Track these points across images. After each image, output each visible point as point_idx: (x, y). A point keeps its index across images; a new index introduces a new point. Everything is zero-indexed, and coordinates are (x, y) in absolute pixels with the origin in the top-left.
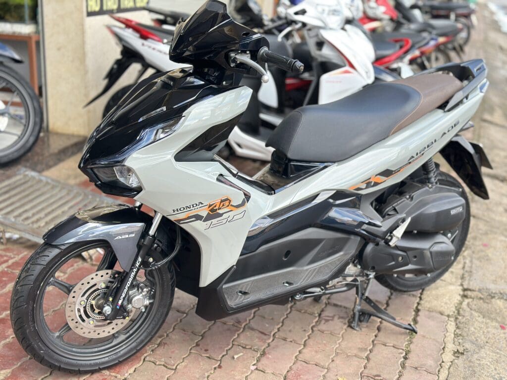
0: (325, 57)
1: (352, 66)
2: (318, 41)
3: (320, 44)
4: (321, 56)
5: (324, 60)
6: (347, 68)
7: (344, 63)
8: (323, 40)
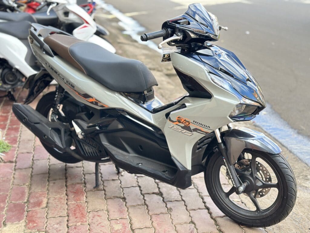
0: (71, 20)
1: (87, 23)
2: (65, 11)
3: (66, 14)
4: (68, 20)
5: (69, 22)
6: (85, 24)
7: (82, 21)
8: (68, 11)
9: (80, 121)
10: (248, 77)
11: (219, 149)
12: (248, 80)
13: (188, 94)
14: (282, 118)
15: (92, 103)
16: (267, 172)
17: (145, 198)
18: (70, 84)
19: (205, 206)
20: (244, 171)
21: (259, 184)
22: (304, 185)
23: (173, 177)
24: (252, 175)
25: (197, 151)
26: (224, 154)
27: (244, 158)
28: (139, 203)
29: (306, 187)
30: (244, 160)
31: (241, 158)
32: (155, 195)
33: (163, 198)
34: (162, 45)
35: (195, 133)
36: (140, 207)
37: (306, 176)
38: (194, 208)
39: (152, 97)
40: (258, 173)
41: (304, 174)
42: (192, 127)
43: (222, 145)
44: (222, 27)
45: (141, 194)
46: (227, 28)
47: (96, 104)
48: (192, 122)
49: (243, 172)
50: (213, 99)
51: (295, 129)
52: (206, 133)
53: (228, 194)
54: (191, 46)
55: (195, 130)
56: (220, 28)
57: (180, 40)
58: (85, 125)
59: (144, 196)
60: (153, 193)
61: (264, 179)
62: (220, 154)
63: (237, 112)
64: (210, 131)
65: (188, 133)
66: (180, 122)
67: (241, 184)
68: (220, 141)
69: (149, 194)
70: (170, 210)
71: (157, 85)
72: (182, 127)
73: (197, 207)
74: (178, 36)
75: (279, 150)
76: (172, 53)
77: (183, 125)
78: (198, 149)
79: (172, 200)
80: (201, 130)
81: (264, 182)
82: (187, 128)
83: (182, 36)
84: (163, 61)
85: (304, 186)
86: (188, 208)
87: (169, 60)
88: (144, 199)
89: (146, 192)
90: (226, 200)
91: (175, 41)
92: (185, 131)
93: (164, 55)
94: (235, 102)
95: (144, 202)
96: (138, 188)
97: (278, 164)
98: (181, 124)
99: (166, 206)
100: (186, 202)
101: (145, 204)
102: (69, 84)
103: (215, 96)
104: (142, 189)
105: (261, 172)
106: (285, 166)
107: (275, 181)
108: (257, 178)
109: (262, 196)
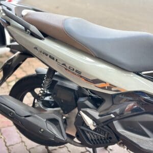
9: (88, 110)
15: (104, 88)
18: (75, 70)
47: (109, 88)
58: (96, 114)
102: (73, 70)
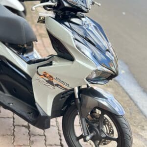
10: (108, 48)
11: (75, 103)
12: (108, 50)
13: (57, 54)
14: (134, 77)
16: (112, 127)
17: (15, 130)
19: (61, 143)
20: (94, 123)
21: (103, 136)
22: (140, 133)
23: (35, 119)
24: (98, 127)
25: (61, 99)
26: (79, 107)
27: (96, 113)
28: (9, 133)
29: (142, 136)
30: (95, 114)
31: (93, 112)
32: (24, 128)
33: (30, 131)
34: (35, 8)
35: (56, 87)
36: (8, 137)
37: (143, 127)
38: (51, 143)
39: (31, 50)
40: (104, 126)
41: (142, 124)
42: (55, 82)
43: (78, 100)
44: (95, 2)
45: (13, 125)
46: (100, 4)
48: (55, 78)
49: (92, 124)
50: (74, 62)
51: (142, 87)
52: (66, 89)
53: (78, 139)
54: (65, 13)
55: (57, 85)
56: (93, 3)
57: (55, 6)
59: (14, 127)
60: (23, 126)
61: (108, 132)
62: (76, 107)
63: (94, 76)
64: (69, 88)
65: (51, 86)
66: (45, 77)
67: (88, 134)
68: (77, 97)
69: (19, 126)
70: (32, 142)
71: (37, 41)
72: (47, 81)
73: (54, 143)
74: (52, 2)
75: (123, 112)
76: (47, 17)
77: (47, 80)
78: (62, 98)
79: (36, 134)
80: (61, 86)
81: (107, 135)
82: (50, 82)
83: (56, 3)
84: (38, 22)
85: (140, 135)
86: (47, 143)
87: (44, 22)
88: (13, 130)
89: (18, 124)
90: (76, 143)
91: (50, 6)
92: (48, 84)
93: (40, 18)
94: (93, 68)
95: (13, 133)
96: (12, 119)
97: (121, 124)
98: (46, 78)
99: (29, 139)
100: (47, 137)
101: (14, 135)
103: (76, 60)
104: (15, 121)
105: (106, 125)
106: (126, 127)
107: (116, 136)
108: (102, 131)
109: (105, 144)
